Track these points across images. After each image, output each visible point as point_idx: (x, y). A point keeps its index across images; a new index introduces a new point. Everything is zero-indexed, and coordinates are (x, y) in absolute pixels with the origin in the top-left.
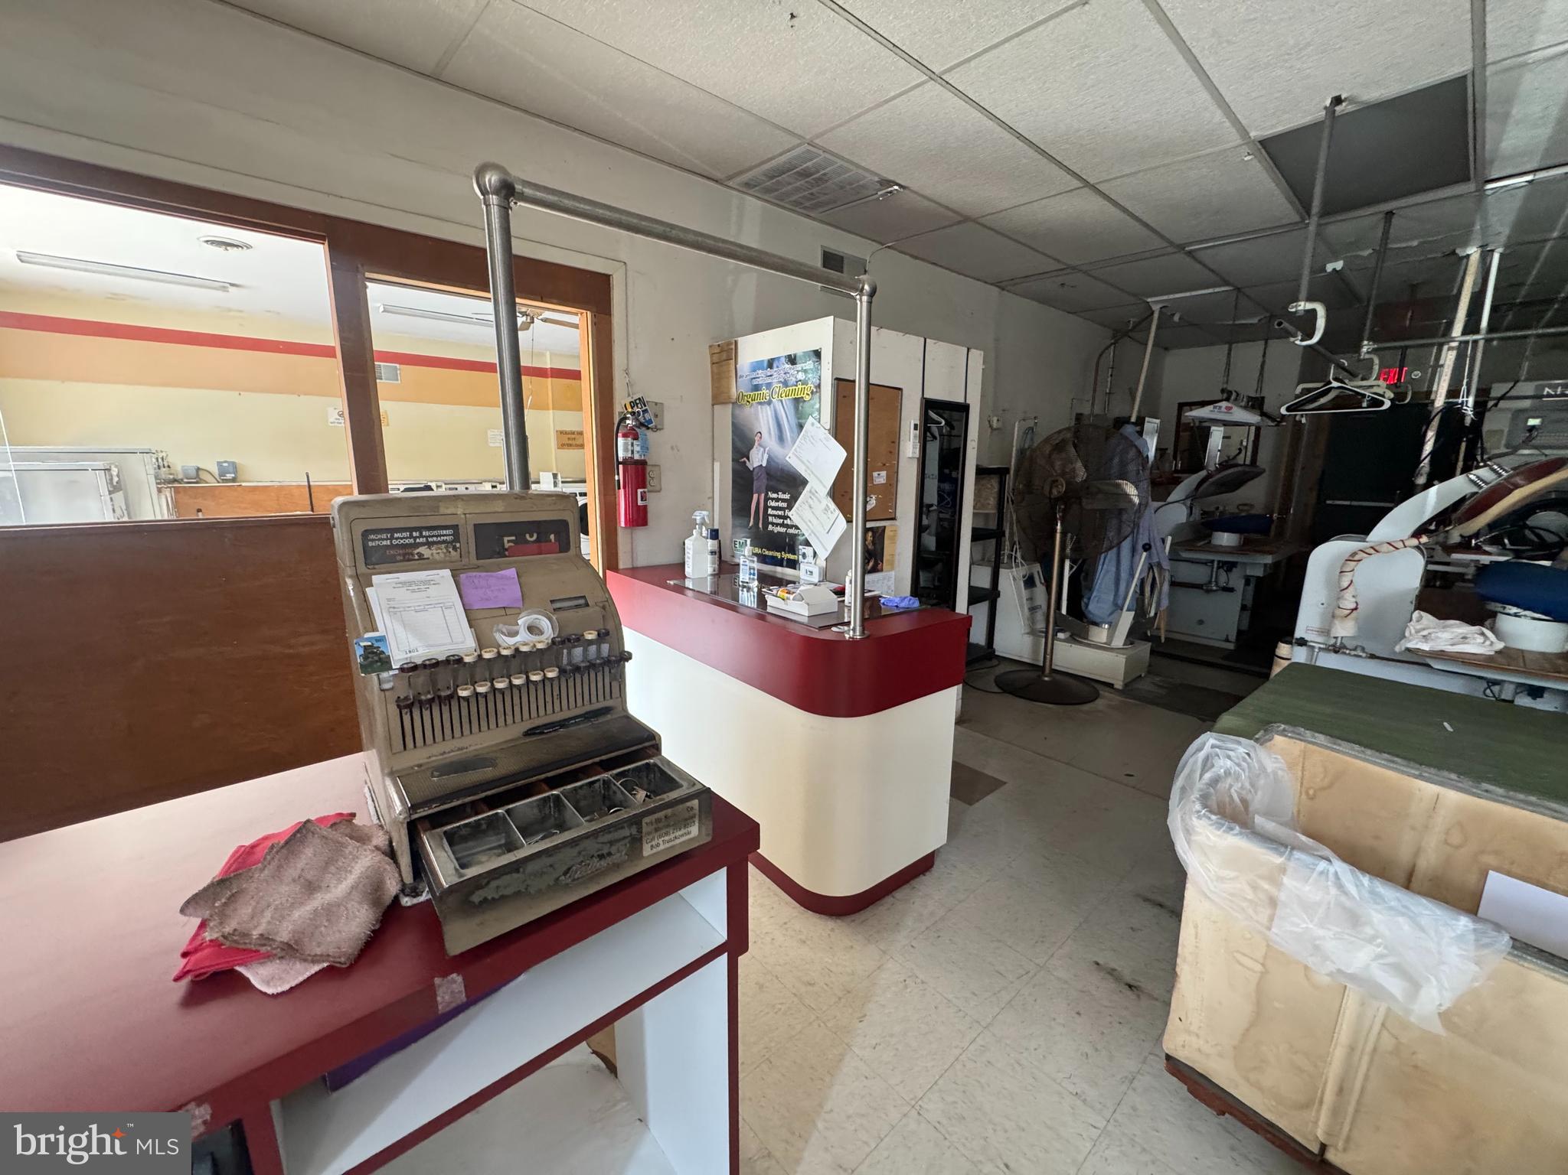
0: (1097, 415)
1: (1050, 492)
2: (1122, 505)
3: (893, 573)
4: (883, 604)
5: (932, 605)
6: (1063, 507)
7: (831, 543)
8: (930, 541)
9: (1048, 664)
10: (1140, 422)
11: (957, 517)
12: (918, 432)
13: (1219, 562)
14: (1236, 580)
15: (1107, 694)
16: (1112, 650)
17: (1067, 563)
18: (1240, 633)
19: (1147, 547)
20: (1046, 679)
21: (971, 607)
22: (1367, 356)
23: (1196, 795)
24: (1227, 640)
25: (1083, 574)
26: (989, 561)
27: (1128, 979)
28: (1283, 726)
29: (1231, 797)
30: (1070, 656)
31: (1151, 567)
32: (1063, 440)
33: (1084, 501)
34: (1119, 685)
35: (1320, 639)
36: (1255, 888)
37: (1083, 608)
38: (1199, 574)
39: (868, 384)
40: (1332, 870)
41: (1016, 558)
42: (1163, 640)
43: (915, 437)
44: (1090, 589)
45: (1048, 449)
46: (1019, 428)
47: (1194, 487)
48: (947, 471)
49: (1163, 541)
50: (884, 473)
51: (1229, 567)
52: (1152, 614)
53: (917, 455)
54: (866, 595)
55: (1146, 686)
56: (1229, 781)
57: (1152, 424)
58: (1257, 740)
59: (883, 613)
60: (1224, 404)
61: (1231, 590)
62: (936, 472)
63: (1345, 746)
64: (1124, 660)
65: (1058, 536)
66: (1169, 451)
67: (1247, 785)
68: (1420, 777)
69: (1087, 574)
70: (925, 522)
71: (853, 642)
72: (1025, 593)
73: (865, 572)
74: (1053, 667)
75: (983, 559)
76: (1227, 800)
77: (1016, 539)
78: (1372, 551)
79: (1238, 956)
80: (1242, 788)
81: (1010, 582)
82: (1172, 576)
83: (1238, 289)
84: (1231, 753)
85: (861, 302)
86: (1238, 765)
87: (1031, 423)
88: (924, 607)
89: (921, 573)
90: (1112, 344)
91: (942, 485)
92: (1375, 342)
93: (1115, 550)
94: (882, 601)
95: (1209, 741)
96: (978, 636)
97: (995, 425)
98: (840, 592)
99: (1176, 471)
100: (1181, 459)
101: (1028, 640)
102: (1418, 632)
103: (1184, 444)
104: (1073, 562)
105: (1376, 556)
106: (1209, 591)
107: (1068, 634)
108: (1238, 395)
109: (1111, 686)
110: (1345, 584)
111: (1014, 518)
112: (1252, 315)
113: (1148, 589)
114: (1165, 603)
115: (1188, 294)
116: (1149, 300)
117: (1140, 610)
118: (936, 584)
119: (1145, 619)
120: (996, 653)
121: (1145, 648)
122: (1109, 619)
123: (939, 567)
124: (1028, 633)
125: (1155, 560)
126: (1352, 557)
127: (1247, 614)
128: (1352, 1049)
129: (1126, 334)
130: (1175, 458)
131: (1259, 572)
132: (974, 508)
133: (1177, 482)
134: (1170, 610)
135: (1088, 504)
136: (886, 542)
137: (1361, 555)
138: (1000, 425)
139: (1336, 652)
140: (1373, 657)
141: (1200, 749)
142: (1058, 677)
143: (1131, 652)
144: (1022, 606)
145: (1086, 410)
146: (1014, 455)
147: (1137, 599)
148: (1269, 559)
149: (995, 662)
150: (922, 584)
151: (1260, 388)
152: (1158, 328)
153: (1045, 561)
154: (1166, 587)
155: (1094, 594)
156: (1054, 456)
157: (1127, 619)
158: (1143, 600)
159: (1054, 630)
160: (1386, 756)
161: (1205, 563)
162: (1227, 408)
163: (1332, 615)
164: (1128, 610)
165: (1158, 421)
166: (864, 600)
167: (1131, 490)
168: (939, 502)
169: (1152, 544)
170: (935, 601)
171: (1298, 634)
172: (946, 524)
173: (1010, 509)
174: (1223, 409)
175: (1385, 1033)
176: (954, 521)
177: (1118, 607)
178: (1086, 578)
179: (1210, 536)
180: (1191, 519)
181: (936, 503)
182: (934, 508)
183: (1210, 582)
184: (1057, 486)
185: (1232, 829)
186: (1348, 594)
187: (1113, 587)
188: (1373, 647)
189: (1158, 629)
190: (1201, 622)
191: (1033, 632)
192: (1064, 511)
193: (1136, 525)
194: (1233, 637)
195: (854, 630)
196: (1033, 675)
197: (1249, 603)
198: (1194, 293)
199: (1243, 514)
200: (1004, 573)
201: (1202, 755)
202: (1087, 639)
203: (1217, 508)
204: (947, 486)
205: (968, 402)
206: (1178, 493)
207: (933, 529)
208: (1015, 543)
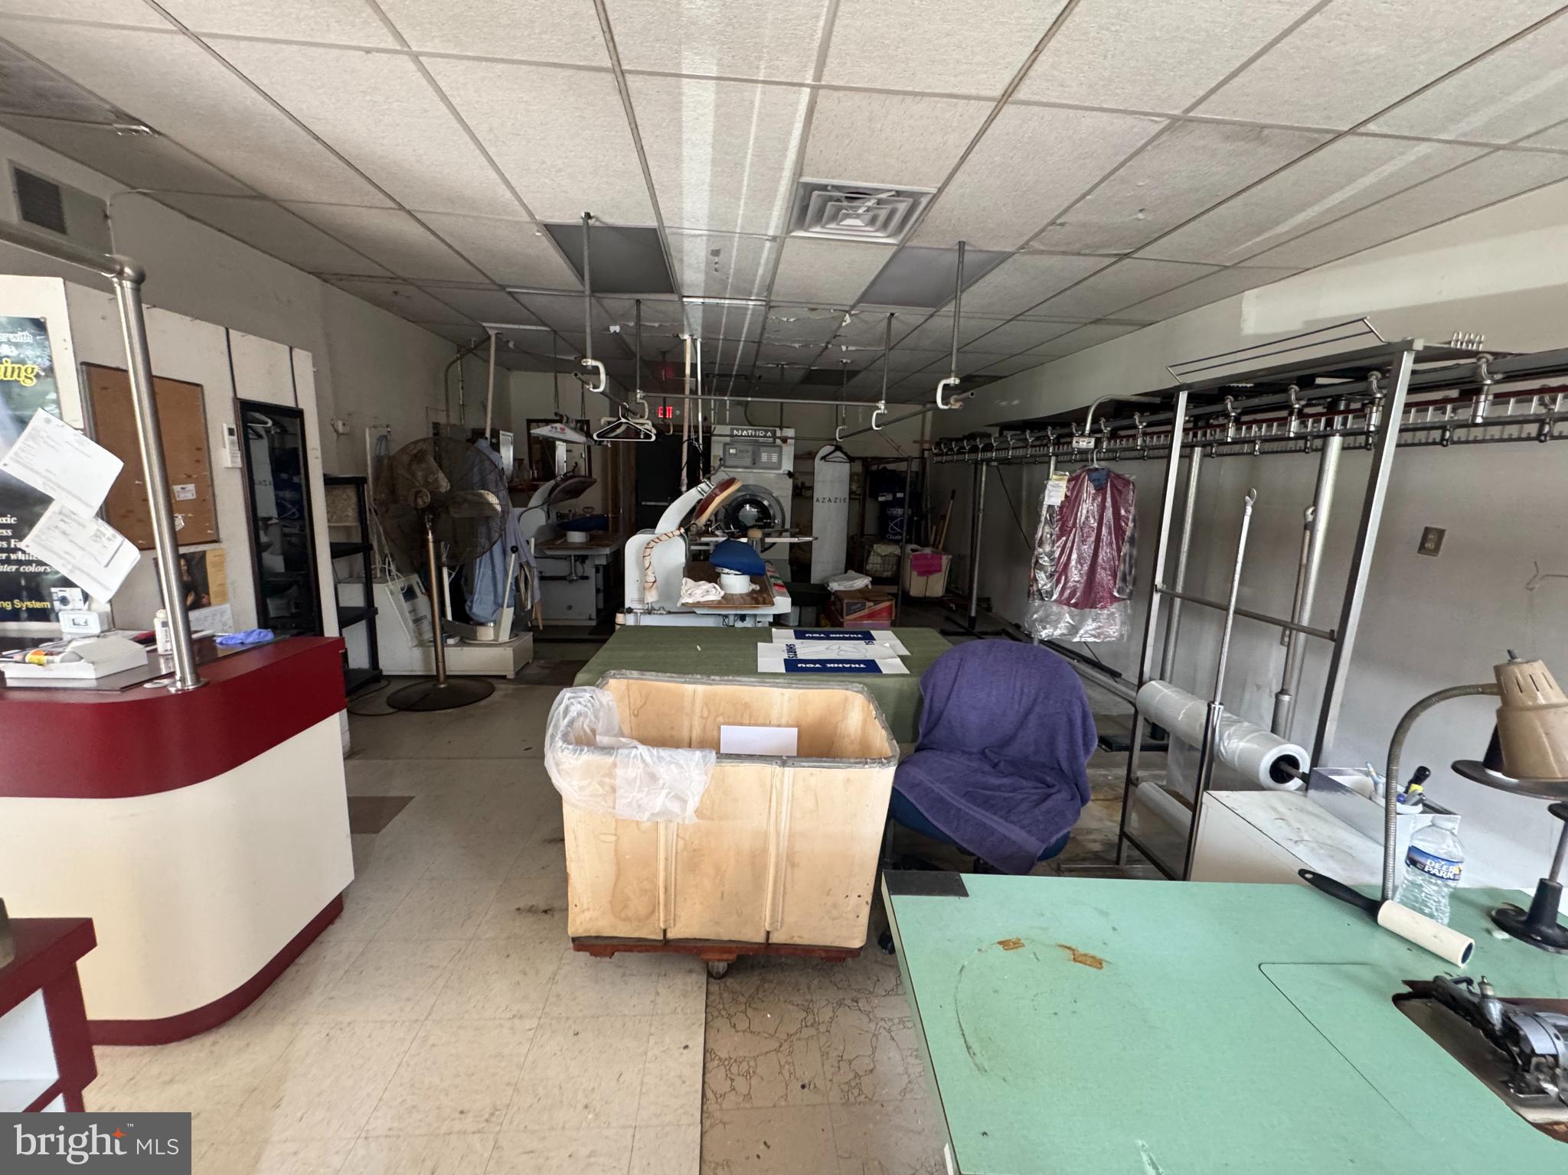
0: (454, 425)
1: (416, 504)
2: (488, 513)
3: (227, 606)
4: (221, 643)
5: (292, 636)
6: (431, 516)
7: (114, 581)
8: (276, 562)
9: (441, 671)
10: (495, 434)
11: (308, 530)
12: (235, 438)
13: (575, 556)
14: (590, 571)
15: (502, 686)
16: (500, 645)
17: (445, 571)
18: (598, 611)
19: (515, 549)
20: (442, 686)
21: (344, 630)
22: (641, 401)
23: (559, 735)
24: (590, 619)
25: (463, 579)
26: (359, 577)
27: (543, 907)
28: (613, 672)
29: (585, 731)
30: (462, 659)
31: (521, 566)
32: (421, 451)
33: (452, 510)
34: (511, 675)
35: (640, 607)
36: (601, 784)
37: (468, 612)
38: (560, 568)
39: (151, 378)
40: (638, 753)
41: (390, 571)
42: (541, 628)
43: (232, 443)
44: (472, 593)
45: (406, 459)
46: (370, 435)
47: (547, 495)
48: (284, 476)
49: (528, 542)
50: (191, 487)
51: (583, 559)
52: (529, 607)
53: (239, 463)
54: (194, 636)
55: (533, 671)
56: (581, 719)
57: (505, 437)
58: (597, 686)
59: (220, 654)
60: (558, 425)
61: (587, 578)
62: (269, 477)
63: (649, 675)
64: (511, 652)
65: (431, 545)
66: (525, 462)
67: (592, 718)
68: (685, 682)
69: (466, 580)
70: (264, 539)
71: (184, 695)
72: (406, 606)
73: (187, 609)
74: (448, 673)
75: (351, 576)
76: (582, 733)
77: (387, 551)
78: (657, 540)
79: (602, 837)
80: (591, 720)
81: (387, 597)
82: (540, 572)
83: (555, 332)
84: (580, 699)
85: (122, 287)
86: (585, 706)
87: (383, 431)
88: (279, 638)
89: (269, 601)
90: (458, 359)
91: (281, 494)
92: (644, 392)
93: (488, 554)
94: (218, 640)
95: (566, 694)
96: (358, 658)
97: (341, 429)
98: (149, 640)
99: (534, 479)
100: (537, 469)
101: (417, 653)
102: (687, 591)
103: (537, 456)
104: (451, 568)
105: (660, 543)
106: (571, 581)
107: (457, 639)
108: (568, 418)
109: (504, 677)
110: (647, 565)
111: (381, 530)
112: (569, 353)
113: (522, 586)
114: (538, 596)
115: (516, 327)
116: (485, 324)
117: (518, 604)
118: (294, 610)
119: (524, 611)
120: (384, 673)
121: (528, 637)
122: (493, 618)
123: (293, 591)
124: (416, 646)
125: (524, 560)
126: (648, 546)
127: (601, 595)
128: (666, 859)
129: (470, 351)
130: (531, 468)
131: (604, 562)
132: (329, 521)
133: (535, 488)
134: (544, 602)
135: (455, 513)
136: (210, 570)
137: (653, 544)
138: (347, 429)
139: (650, 613)
140: (669, 613)
141: (560, 704)
142: (451, 681)
143: (516, 644)
144: (405, 620)
145: (442, 419)
146: (369, 462)
147: (515, 596)
148: (607, 551)
149: (384, 683)
150: (272, 613)
151: (583, 413)
152: (497, 350)
153: (423, 572)
154: (536, 582)
155: (476, 597)
156: (414, 467)
157: (508, 615)
158: (520, 595)
159: (442, 637)
160: (668, 674)
161: (567, 558)
162: (561, 429)
163: (643, 589)
164: (508, 607)
165: (511, 434)
166: (191, 643)
167: (493, 499)
168: (279, 515)
169: (519, 547)
170: (295, 631)
171: (627, 605)
172: (294, 540)
173: (372, 520)
174: (559, 430)
175: (679, 839)
176: (305, 536)
177: (499, 606)
178: (466, 584)
179: (565, 535)
180: (550, 522)
181: (276, 515)
182: (274, 521)
183: (571, 573)
184: (421, 497)
185: (582, 750)
186: (649, 572)
187: (491, 588)
188: (669, 607)
189: (536, 619)
190: (570, 608)
191: (421, 644)
192: (433, 521)
193: (503, 529)
194: (594, 616)
195: (183, 680)
196: (429, 685)
197: (601, 587)
198: (522, 327)
199: (588, 515)
200: (378, 589)
201: (562, 707)
202: (476, 640)
203: (570, 511)
204: (288, 494)
205: (300, 406)
206: (536, 499)
207: (277, 546)
208: (386, 556)
